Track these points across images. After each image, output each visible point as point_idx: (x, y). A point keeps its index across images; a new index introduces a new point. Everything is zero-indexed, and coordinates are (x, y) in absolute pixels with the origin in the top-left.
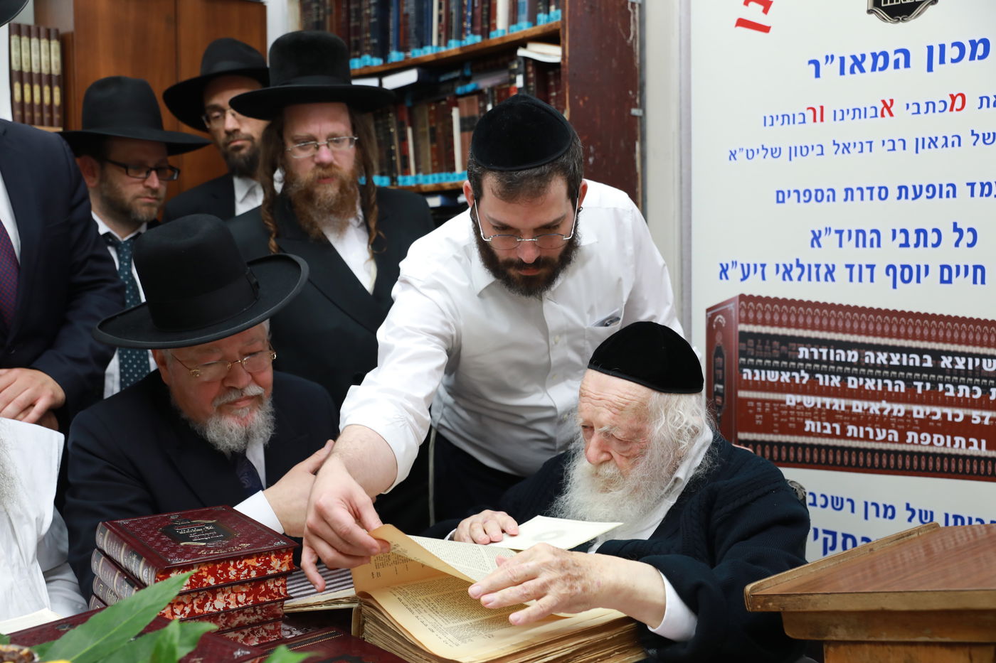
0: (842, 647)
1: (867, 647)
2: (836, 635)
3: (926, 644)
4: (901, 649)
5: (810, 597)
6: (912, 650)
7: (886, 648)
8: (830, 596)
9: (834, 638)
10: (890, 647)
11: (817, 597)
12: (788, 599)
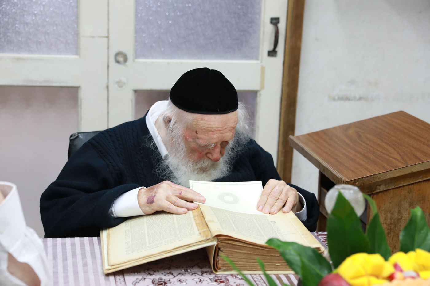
0: (380, 194)
1: (392, 191)
2: (380, 189)
3: (418, 183)
4: (407, 187)
5: (378, 175)
6: (412, 187)
7: (400, 189)
8: (388, 173)
9: (379, 191)
10: (402, 188)
11: (381, 174)
12: (366, 179)
